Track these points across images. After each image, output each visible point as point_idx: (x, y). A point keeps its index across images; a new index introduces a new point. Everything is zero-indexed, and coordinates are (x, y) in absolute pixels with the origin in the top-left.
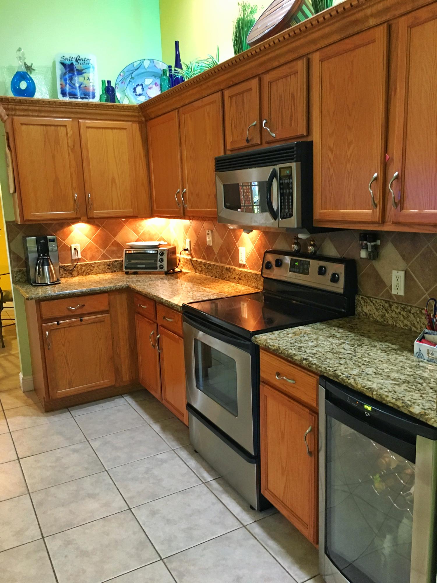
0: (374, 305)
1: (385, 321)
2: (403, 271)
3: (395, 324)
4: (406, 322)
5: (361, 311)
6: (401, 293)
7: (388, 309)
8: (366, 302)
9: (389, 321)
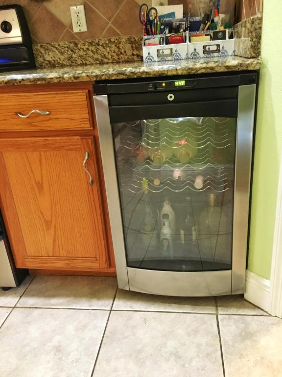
0: (57, 49)
1: (73, 63)
2: (81, 4)
3: (84, 62)
4: (96, 56)
5: (43, 61)
6: (84, 28)
7: (73, 49)
8: (47, 49)
9: (78, 61)
